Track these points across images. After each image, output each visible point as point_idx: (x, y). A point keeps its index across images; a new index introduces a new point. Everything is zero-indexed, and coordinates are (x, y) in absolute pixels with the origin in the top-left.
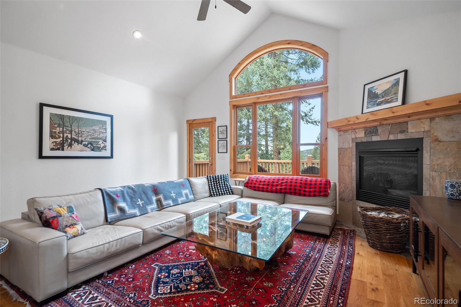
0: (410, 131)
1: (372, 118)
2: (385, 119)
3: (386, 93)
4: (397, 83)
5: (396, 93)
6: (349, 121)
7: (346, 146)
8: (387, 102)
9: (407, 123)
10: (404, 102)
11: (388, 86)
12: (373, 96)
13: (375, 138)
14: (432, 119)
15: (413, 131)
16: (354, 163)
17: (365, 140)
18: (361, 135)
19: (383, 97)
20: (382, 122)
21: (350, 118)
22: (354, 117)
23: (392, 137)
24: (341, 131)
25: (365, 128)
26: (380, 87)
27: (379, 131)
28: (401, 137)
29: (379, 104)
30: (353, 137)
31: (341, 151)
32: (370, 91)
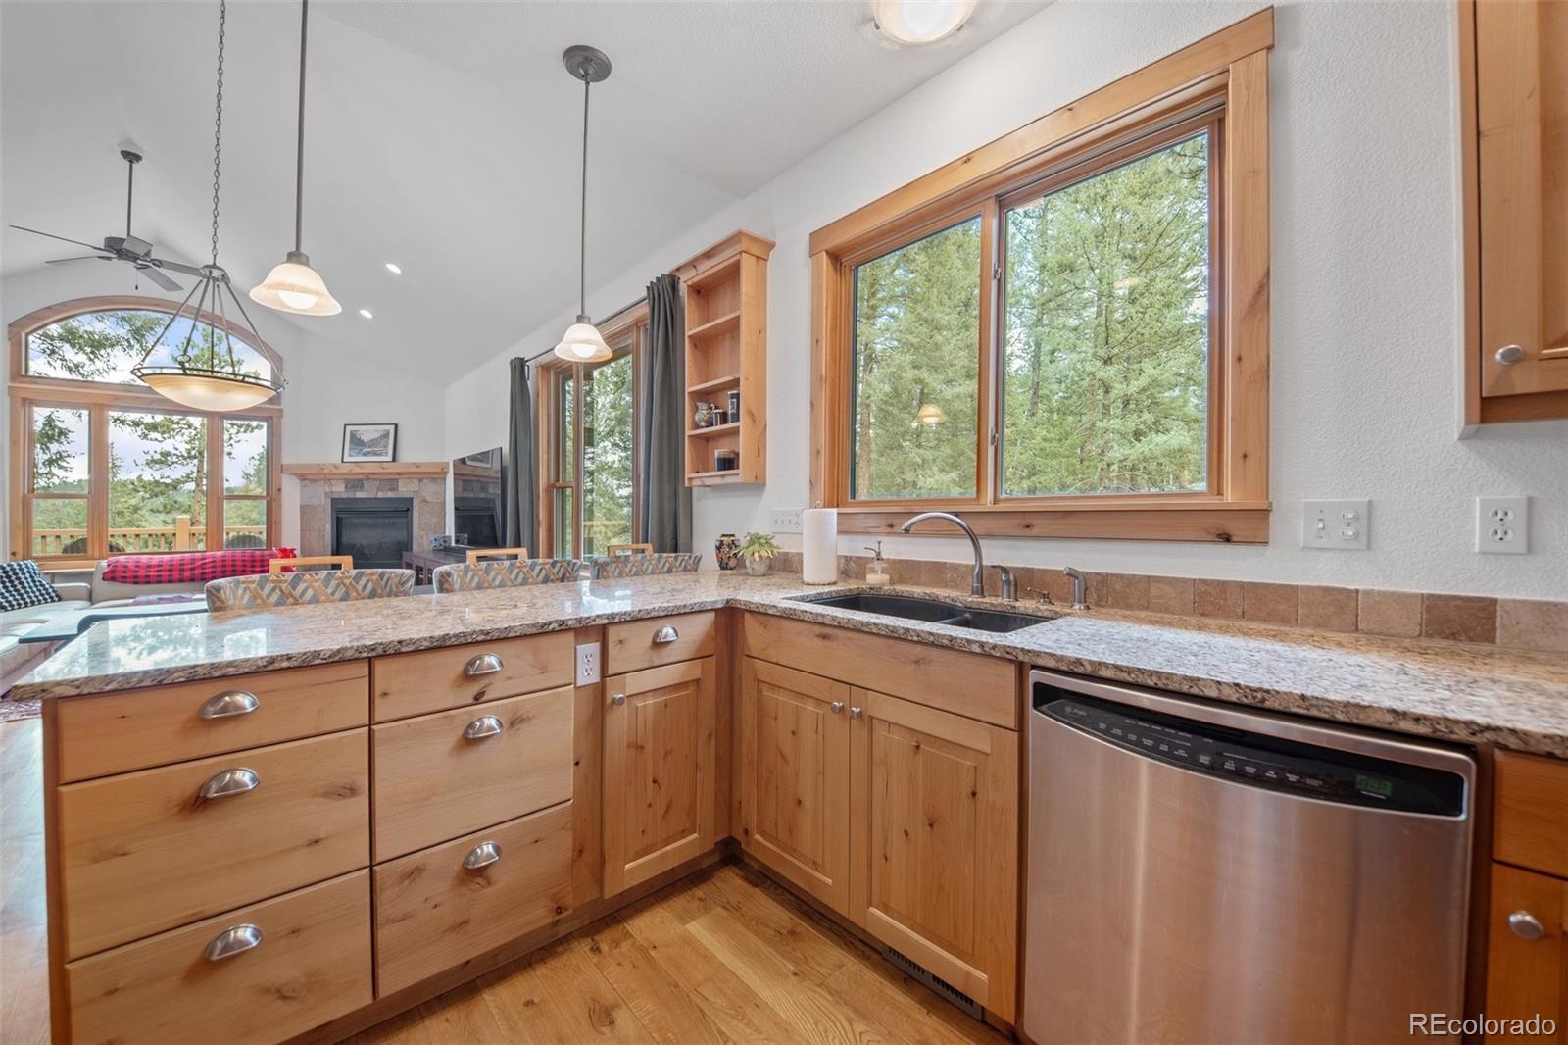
0: (400, 489)
1: (357, 470)
2: (374, 474)
3: (373, 443)
4: (386, 435)
5: (386, 446)
6: (322, 469)
7: (315, 502)
8: (376, 454)
9: (397, 480)
10: (394, 460)
11: (377, 436)
12: (357, 442)
13: (359, 495)
14: (421, 480)
15: (404, 489)
16: (329, 527)
17: (345, 496)
18: (339, 489)
19: (370, 447)
20: (369, 476)
21: (325, 465)
22: (330, 464)
23: (380, 495)
24: (304, 480)
25: (345, 480)
26: (368, 434)
27: (366, 486)
28: (390, 495)
29: (365, 454)
30: (328, 490)
31: (305, 510)
32: (353, 435)
